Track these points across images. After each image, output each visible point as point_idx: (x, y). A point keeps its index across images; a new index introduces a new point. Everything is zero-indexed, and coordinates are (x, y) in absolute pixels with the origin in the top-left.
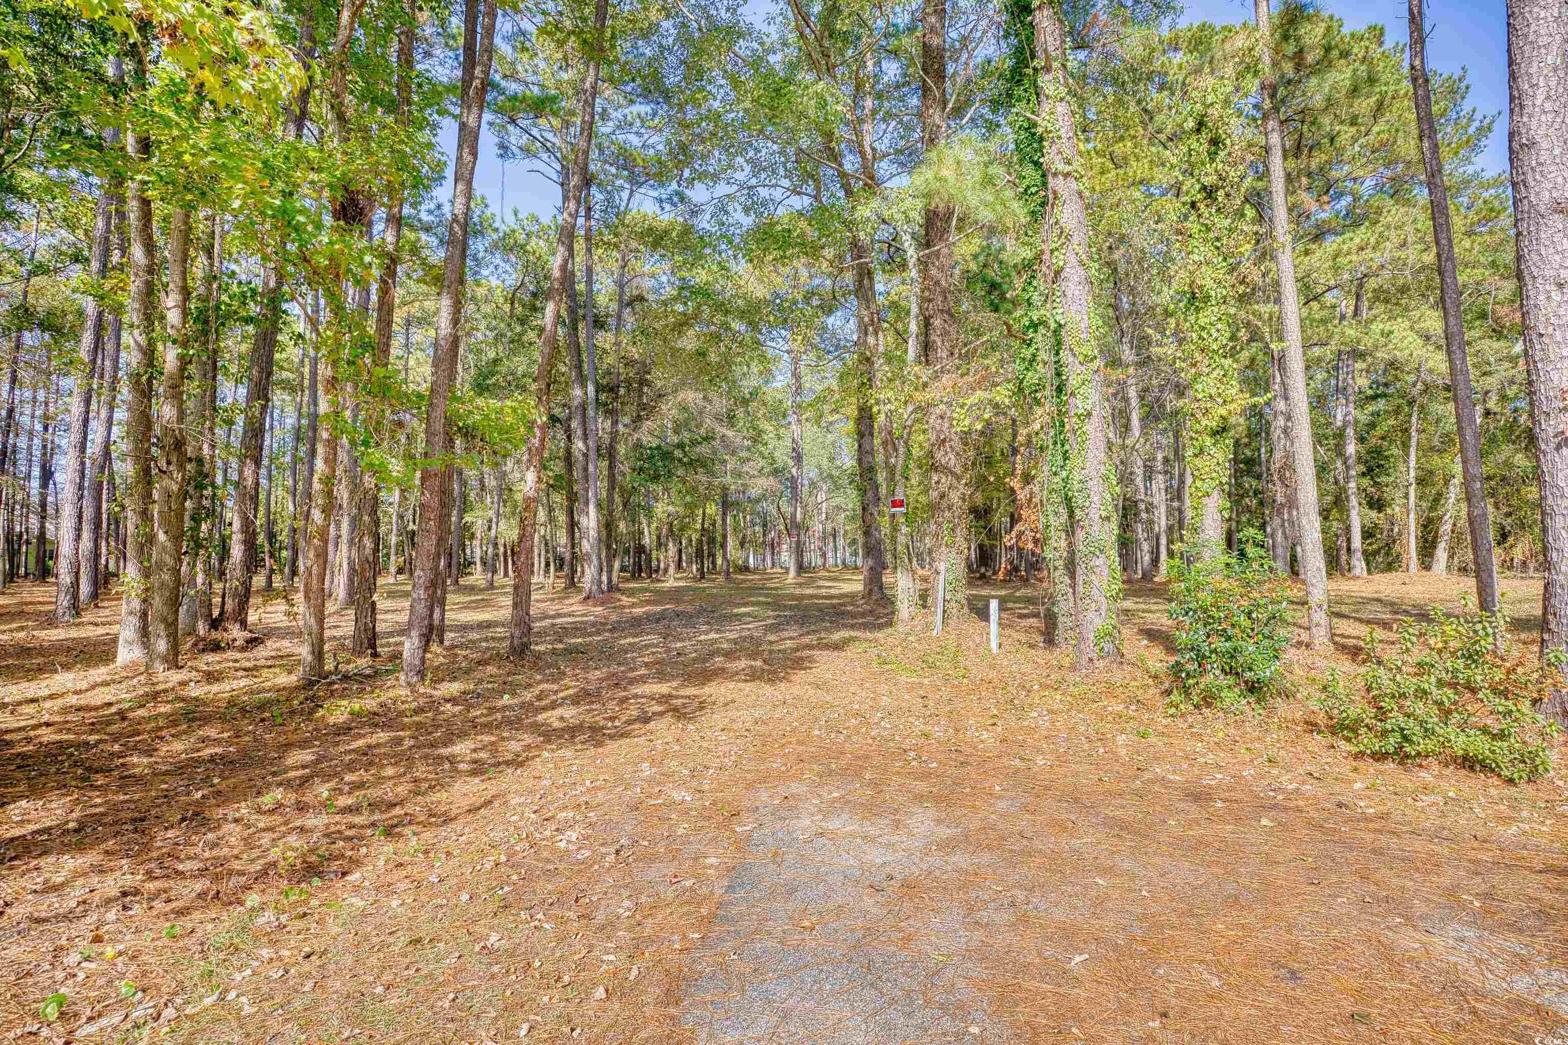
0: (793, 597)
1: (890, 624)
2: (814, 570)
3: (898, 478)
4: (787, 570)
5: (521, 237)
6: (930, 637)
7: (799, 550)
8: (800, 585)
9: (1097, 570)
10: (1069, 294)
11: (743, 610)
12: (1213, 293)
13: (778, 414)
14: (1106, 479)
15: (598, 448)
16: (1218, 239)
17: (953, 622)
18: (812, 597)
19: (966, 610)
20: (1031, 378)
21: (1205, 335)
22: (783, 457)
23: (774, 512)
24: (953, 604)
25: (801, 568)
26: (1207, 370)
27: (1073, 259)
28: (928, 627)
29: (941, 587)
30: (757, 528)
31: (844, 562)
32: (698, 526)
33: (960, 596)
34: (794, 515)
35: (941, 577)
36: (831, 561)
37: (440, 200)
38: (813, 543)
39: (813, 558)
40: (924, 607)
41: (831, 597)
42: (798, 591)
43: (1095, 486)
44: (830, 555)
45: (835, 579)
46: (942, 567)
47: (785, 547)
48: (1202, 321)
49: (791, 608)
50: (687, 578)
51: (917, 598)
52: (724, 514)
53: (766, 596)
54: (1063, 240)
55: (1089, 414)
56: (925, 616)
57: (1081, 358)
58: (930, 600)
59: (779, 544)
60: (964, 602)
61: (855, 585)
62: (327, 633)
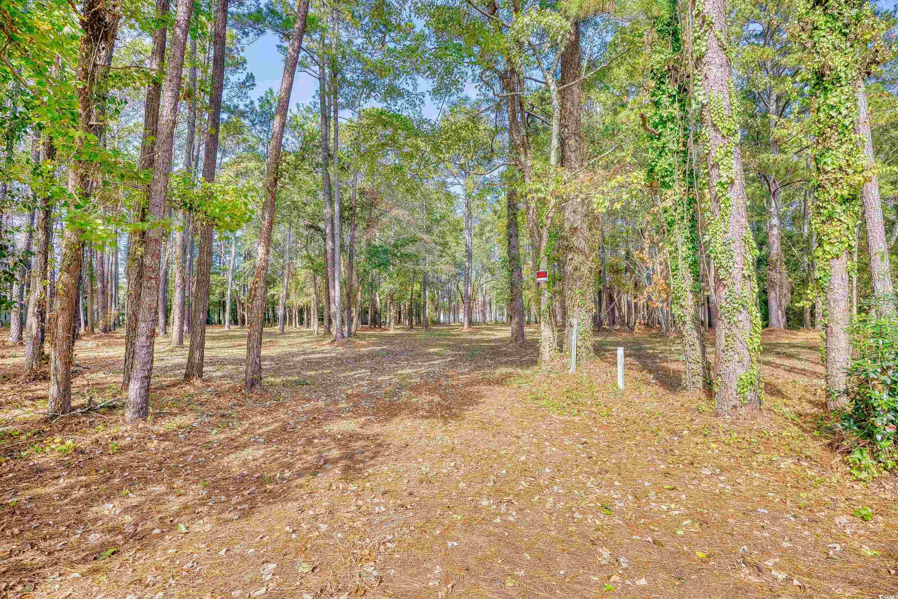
0: (466, 341)
1: (534, 362)
2: (478, 324)
3: (542, 255)
4: (463, 325)
5: (301, 121)
6: (568, 375)
7: (469, 312)
8: (471, 333)
9: (740, 325)
10: (711, 77)
11: (432, 350)
12: (842, 75)
13: (456, 229)
14: (746, 241)
15: (342, 246)
16: (847, 26)
17: (583, 362)
18: (478, 341)
19: (592, 354)
20: (662, 164)
21: (833, 113)
22: (460, 256)
23: (455, 289)
24: (583, 349)
25: (471, 323)
26: (837, 144)
27: (714, 44)
28: (565, 367)
29: (574, 337)
30: (445, 300)
31: (496, 320)
32: (409, 297)
33: (588, 344)
34: (467, 291)
35: (575, 330)
36: (488, 319)
37: (252, 99)
38: (477, 308)
39: (477, 317)
40: (561, 351)
41: (490, 341)
42: (469, 337)
43: (737, 247)
44: (487, 315)
45: (490, 330)
46: (574, 321)
47: (461, 310)
48: (832, 101)
49: (465, 349)
50: (403, 328)
51: (555, 344)
52: (425, 290)
53: (449, 340)
54: (705, 27)
55: (732, 183)
56: (562, 358)
57: (724, 132)
58: (565, 347)
59: (458, 309)
60: (591, 348)
61: (505, 333)
62: (156, 364)
